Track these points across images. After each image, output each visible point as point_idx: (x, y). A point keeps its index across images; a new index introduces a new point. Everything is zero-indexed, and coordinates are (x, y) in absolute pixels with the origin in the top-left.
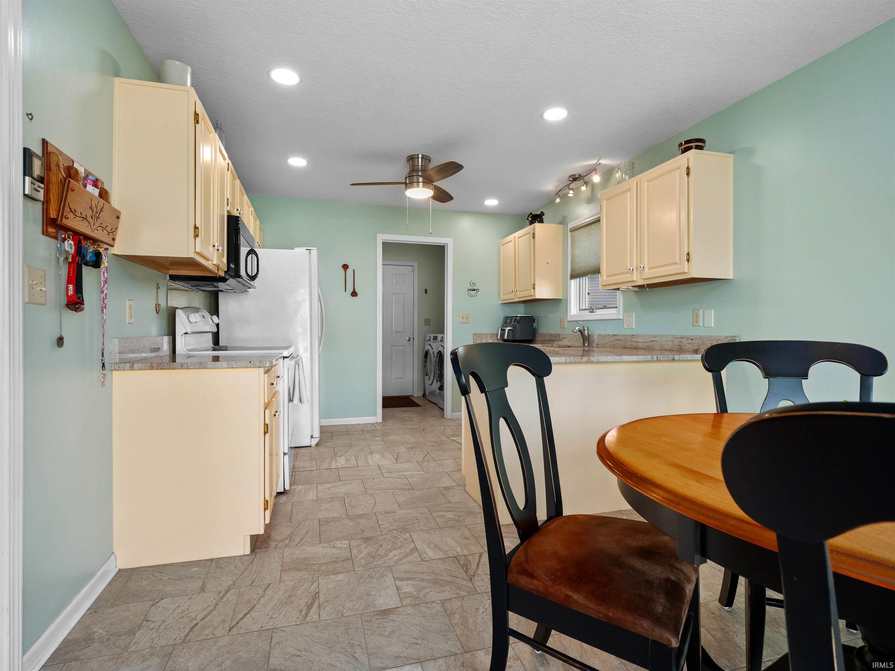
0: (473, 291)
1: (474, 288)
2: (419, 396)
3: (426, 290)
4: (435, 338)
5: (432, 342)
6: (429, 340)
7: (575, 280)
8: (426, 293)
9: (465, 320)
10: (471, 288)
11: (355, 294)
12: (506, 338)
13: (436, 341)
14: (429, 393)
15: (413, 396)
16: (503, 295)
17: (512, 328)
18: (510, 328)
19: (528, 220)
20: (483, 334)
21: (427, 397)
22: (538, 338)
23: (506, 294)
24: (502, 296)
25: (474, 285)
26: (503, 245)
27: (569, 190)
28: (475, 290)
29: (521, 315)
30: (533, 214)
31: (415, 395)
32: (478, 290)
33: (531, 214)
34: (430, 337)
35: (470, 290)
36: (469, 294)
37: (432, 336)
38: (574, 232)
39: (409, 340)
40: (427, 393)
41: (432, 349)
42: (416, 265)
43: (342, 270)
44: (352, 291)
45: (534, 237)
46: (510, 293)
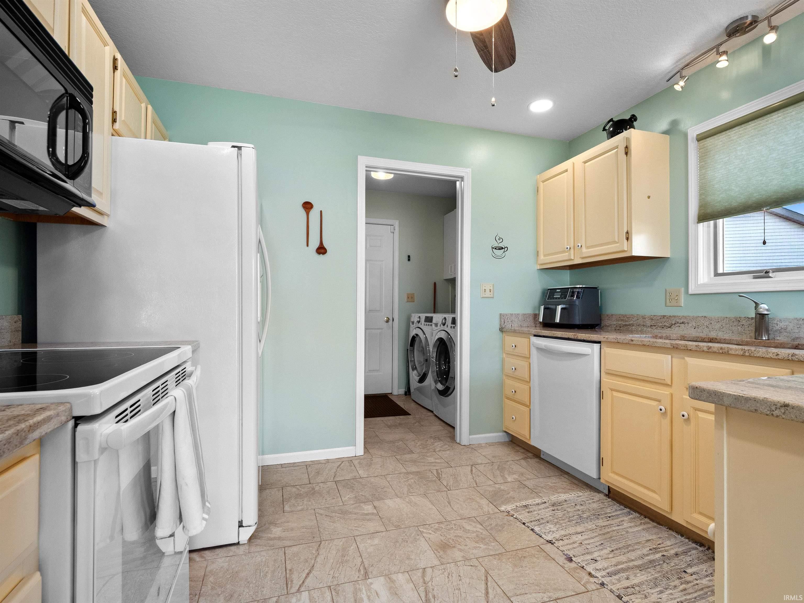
0: (500, 249)
1: (501, 245)
2: (400, 393)
3: (409, 256)
4: (429, 320)
5: (423, 324)
6: (419, 322)
7: (706, 223)
8: (409, 260)
9: (488, 294)
10: (496, 245)
11: (323, 251)
12: (558, 321)
13: (431, 323)
14: (415, 389)
15: (392, 393)
16: (545, 256)
17: (567, 306)
18: (563, 306)
19: (605, 132)
20: (515, 314)
21: (413, 396)
22: (606, 322)
23: (549, 255)
24: (542, 257)
25: (501, 240)
26: (543, 182)
27: (719, 56)
28: (502, 248)
29: (581, 286)
30: (614, 120)
31: (395, 392)
32: (506, 249)
33: (611, 120)
34: (419, 317)
35: (496, 249)
36: (493, 255)
37: (423, 316)
38: (707, 139)
39: (387, 321)
40: (412, 390)
41: (424, 334)
42: (396, 223)
43: (303, 212)
44: (317, 245)
45: (626, 153)
46: (563, 252)
